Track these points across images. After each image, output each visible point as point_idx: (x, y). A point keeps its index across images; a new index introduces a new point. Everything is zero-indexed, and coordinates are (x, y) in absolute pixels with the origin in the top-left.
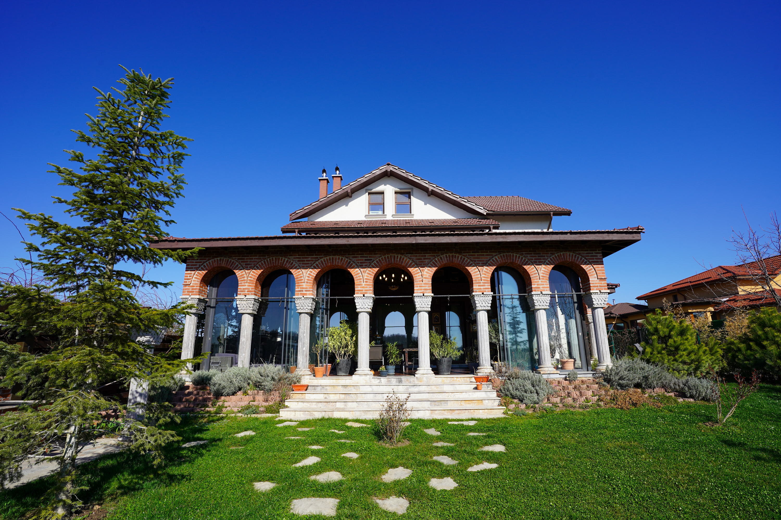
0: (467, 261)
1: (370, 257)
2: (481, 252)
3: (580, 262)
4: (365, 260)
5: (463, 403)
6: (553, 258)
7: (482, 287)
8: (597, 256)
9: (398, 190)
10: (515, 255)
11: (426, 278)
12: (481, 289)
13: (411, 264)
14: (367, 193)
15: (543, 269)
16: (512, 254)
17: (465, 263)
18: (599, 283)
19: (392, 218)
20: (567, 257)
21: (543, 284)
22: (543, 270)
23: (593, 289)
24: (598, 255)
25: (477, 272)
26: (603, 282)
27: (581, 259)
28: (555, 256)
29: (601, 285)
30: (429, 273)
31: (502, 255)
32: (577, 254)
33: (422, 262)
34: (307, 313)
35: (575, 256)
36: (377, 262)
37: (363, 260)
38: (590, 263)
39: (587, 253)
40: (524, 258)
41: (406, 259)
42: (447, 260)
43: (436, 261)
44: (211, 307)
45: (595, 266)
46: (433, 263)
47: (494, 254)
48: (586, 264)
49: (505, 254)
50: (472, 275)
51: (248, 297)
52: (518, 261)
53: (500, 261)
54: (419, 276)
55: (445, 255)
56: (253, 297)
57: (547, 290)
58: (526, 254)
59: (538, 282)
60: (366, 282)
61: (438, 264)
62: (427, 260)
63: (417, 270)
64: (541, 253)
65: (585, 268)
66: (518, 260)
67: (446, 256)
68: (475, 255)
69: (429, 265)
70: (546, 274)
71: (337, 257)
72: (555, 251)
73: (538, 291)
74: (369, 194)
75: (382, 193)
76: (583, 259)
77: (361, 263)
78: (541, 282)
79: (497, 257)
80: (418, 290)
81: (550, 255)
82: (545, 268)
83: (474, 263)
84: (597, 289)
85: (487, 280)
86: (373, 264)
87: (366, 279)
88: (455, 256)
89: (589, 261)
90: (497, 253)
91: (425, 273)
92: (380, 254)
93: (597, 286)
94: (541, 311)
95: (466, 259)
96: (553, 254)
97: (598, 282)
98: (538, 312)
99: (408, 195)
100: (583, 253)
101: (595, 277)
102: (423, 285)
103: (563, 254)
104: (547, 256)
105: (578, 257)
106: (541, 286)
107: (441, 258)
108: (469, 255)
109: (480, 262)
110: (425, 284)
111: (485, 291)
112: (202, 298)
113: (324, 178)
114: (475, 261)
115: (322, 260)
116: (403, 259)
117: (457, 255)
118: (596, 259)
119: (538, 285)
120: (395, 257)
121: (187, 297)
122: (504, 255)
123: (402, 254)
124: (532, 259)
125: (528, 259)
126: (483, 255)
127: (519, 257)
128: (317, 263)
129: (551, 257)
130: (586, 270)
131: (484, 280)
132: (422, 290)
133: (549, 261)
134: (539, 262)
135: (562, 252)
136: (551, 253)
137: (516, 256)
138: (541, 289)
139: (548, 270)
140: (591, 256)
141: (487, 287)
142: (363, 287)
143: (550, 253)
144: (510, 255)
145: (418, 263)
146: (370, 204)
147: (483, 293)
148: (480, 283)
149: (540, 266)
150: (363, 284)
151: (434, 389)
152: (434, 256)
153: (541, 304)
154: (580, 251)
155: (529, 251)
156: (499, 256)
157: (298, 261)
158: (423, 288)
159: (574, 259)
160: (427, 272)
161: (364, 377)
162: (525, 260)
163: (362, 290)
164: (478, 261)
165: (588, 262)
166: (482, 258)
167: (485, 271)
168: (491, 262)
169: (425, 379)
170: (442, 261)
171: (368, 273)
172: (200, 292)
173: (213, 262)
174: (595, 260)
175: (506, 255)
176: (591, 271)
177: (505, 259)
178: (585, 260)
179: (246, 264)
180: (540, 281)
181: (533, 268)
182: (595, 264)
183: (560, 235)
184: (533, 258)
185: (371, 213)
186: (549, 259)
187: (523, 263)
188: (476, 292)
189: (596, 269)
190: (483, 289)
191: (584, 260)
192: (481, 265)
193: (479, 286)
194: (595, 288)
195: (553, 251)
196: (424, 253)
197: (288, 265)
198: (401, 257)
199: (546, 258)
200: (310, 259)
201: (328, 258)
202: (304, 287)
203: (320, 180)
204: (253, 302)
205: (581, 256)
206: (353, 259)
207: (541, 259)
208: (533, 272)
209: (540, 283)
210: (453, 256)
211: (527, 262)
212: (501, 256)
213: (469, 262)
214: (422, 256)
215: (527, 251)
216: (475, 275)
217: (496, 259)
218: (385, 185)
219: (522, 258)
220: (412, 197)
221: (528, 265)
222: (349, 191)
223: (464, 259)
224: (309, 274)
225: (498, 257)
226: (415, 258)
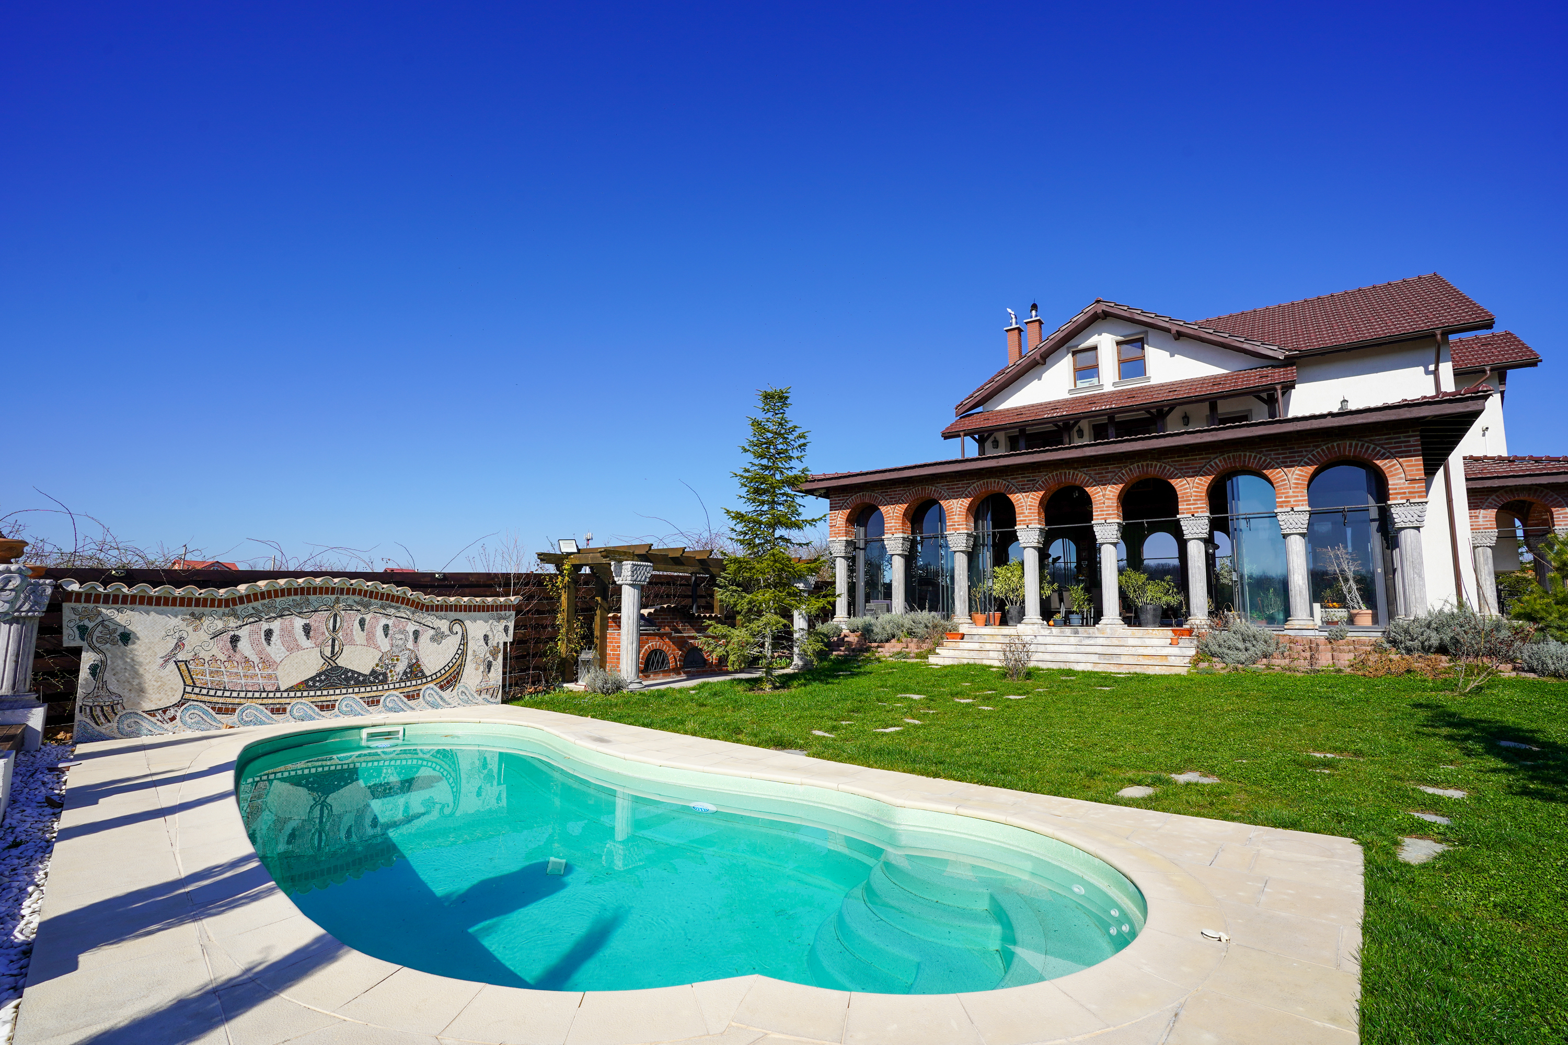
0: (1168, 470)
1: (1033, 477)
2: (1192, 456)
3: (1370, 454)
4: (1028, 481)
5: (1141, 658)
6: (1318, 452)
7: (1192, 507)
8: (1409, 441)
9: (1120, 338)
10: (1248, 454)
11: (1108, 499)
12: (1190, 509)
13: (1088, 481)
14: (1070, 355)
15: (1297, 472)
16: (1242, 454)
17: (1166, 474)
18: (1407, 488)
19: (1113, 389)
20: (1345, 448)
21: (1297, 496)
22: (1297, 474)
23: (1395, 499)
24: (1411, 439)
25: (1185, 484)
26: (1416, 485)
27: (1374, 449)
28: (1322, 450)
29: (1412, 490)
30: (1114, 492)
31: (1226, 456)
32: (1366, 442)
33: (1104, 477)
34: (962, 551)
35: (1362, 446)
36: (1042, 482)
37: (1024, 481)
38: (1393, 456)
39: (1387, 439)
40: (1263, 458)
41: (1080, 477)
42: (1139, 471)
43: (1123, 474)
44: (861, 549)
45: (1401, 460)
46: (1120, 477)
47: (1212, 456)
48: (1383, 457)
49: (1231, 455)
50: (1177, 490)
51: (896, 535)
52: (1252, 464)
53: (1223, 466)
54: (1099, 496)
55: (1135, 465)
56: (901, 535)
57: (1302, 505)
58: (1267, 451)
59: (1288, 492)
60: (1030, 509)
61: (1126, 478)
62: (1109, 475)
63: (1095, 490)
64: (1295, 446)
65: (1380, 465)
66: (1253, 462)
67: (1138, 466)
68: (1182, 461)
69: (1114, 480)
70: (1302, 480)
71: (993, 480)
72: (1322, 441)
73: (1286, 506)
74: (1074, 353)
75: (1094, 348)
76: (1378, 448)
77: (1022, 485)
78: (1293, 492)
79: (1217, 461)
80: (1098, 515)
81: (1312, 448)
82: (1302, 471)
83: (1180, 473)
84: (1402, 498)
85: (1200, 496)
86: (1037, 485)
87: (1030, 505)
88: (1152, 464)
89: (1389, 452)
90: (1218, 455)
91: (1107, 492)
92: (1047, 471)
93: (1405, 493)
94: (1292, 536)
95: (1168, 467)
96: (1317, 447)
97: (1407, 485)
98: (1288, 538)
99: (1140, 342)
100: (1379, 440)
101: (1401, 478)
102: (1105, 509)
103: (1338, 445)
104: (1306, 451)
105: (1368, 448)
106: (1292, 499)
107: (1130, 469)
108: (1172, 462)
109: (1190, 471)
110: (1107, 507)
111: (1197, 512)
112: (850, 539)
113: (1014, 326)
114: (1182, 469)
115: (975, 485)
116: (1077, 475)
117: (1154, 463)
118: (1405, 447)
119: (1286, 497)
120: (1065, 473)
121: (835, 539)
122: (1229, 457)
123: (1076, 469)
124: (1279, 458)
125: (1271, 458)
126: (1196, 459)
127: (1255, 457)
128: (969, 489)
129: (1314, 452)
130: (1383, 468)
131: (1196, 496)
132: (1103, 515)
133: (1309, 459)
134: (1291, 462)
135: (1336, 441)
136: (1314, 446)
137: (1250, 456)
138: (1292, 503)
139: (1306, 472)
140: (1395, 443)
141: (1199, 506)
142: (1026, 516)
143: (1311, 445)
144: (1240, 455)
145: (1097, 479)
146: (1076, 370)
147: (1193, 515)
148: (1190, 500)
149: (1293, 469)
150: (1027, 512)
151: (1115, 642)
152: (1120, 467)
153: (1291, 527)
154: (1372, 436)
155: (1274, 446)
156: (1221, 458)
157: (948, 489)
158: (1105, 513)
159: (1360, 451)
160: (1110, 491)
161: (1031, 626)
162: (1265, 460)
163: (1025, 520)
164: (1186, 469)
165: (1388, 454)
166: (1192, 464)
167: (1197, 483)
168: (1208, 469)
169: (1108, 630)
170: (1133, 474)
171: (1032, 498)
172: (847, 533)
173: (855, 499)
174: (1403, 449)
175: (1233, 456)
176: (1392, 469)
177: (1230, 463)
178: (1383, 451)
179: (890, 498)
180: (1291, 491)
181: (1280, 472)
182: (1402, 457)
183: (1313, 421)
184: (1281, 456)
185: (1080, 384)
186: (1310, 456)
187: (1261, 465)
188: (1183, 513)
189: (1404, 464)
190: (1194, 508)
191: (1379, 451)
192: (1191, 474)
193: (1187, 505)
194: (1399, 496)
195: (1318, 442)
196: (1106, 465)
197: (936, 496)
198: (1074, 473)
199: (1305, 453)
200: (960, 486)
201: (982, 482)
202: (956, 520)
203: (1007, 331)
204: (901, 541)
205: (1374, 444)
206: (1013, 481)
207: (1294, 457)
208: (1280, 477)
209: (1291, 494)
210: (1147, 465)
211: (1270, 463)
212: (1224, 459)
213: (1173, 472)
214: (1103, 469)
215: (1270, 447)
216: (1181, 490)
217: (1216, 463)
218: (1100, 334)
219: (1260, 458)
220: (1145, 346)
221: (1271, 468)
222: (1038, 358)
223: (1165, 467)
224: (961, 504)
225: (1220, 461)
226: (1093, 472)
